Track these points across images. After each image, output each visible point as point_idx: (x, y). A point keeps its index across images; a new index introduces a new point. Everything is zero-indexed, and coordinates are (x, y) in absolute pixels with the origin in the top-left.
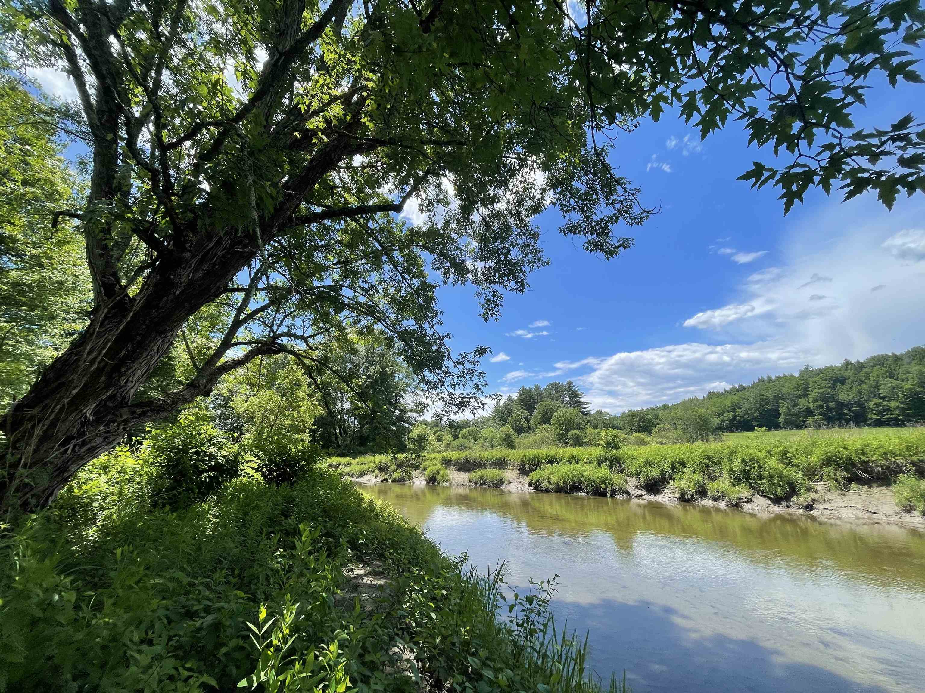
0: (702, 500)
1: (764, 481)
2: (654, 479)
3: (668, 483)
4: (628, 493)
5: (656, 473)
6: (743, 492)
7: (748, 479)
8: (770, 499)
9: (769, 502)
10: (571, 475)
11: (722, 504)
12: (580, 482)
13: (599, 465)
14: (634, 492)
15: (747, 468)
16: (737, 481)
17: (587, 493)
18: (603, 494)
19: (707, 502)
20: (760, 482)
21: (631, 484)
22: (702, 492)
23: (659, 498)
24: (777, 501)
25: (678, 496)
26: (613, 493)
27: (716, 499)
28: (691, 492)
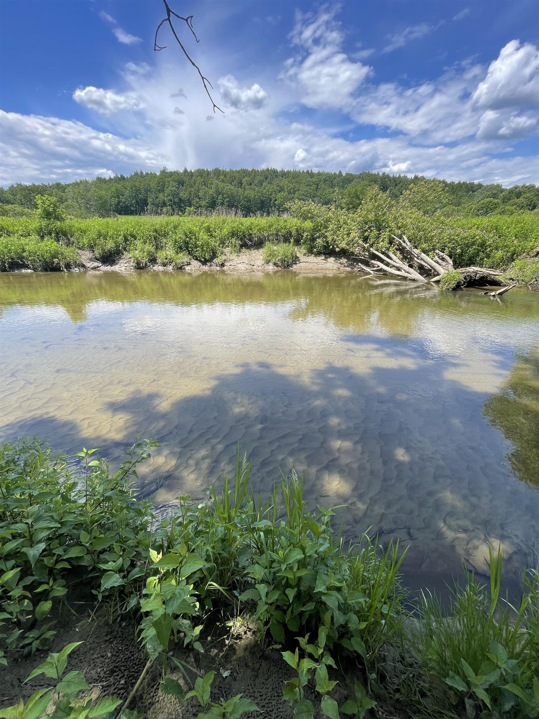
0: (153, 266)
1: (198, 249)
2: (109, 251)
3: (123, 254)
4: (83, 266)
5: (110, 245)
6: (183, 258)
7: (187, 248)
8: (200, 261)
9: (200, 264)
10: (6, 251)
11: (170, 268)
12: (22, 258)
13: (42, 237)
14: (89, 265)
15: (188, 239)
16: (180, 249)
17: (35, 269)
18: (56, 269)
19: (158, 268)
20: (195, 250)
21: (85, 257)
22: (153, 261)
23: (116, 268)
24: (204, 263)
25: (134, 264)
26: (68, 266)
27: (164, 265)
28: (145, 260)
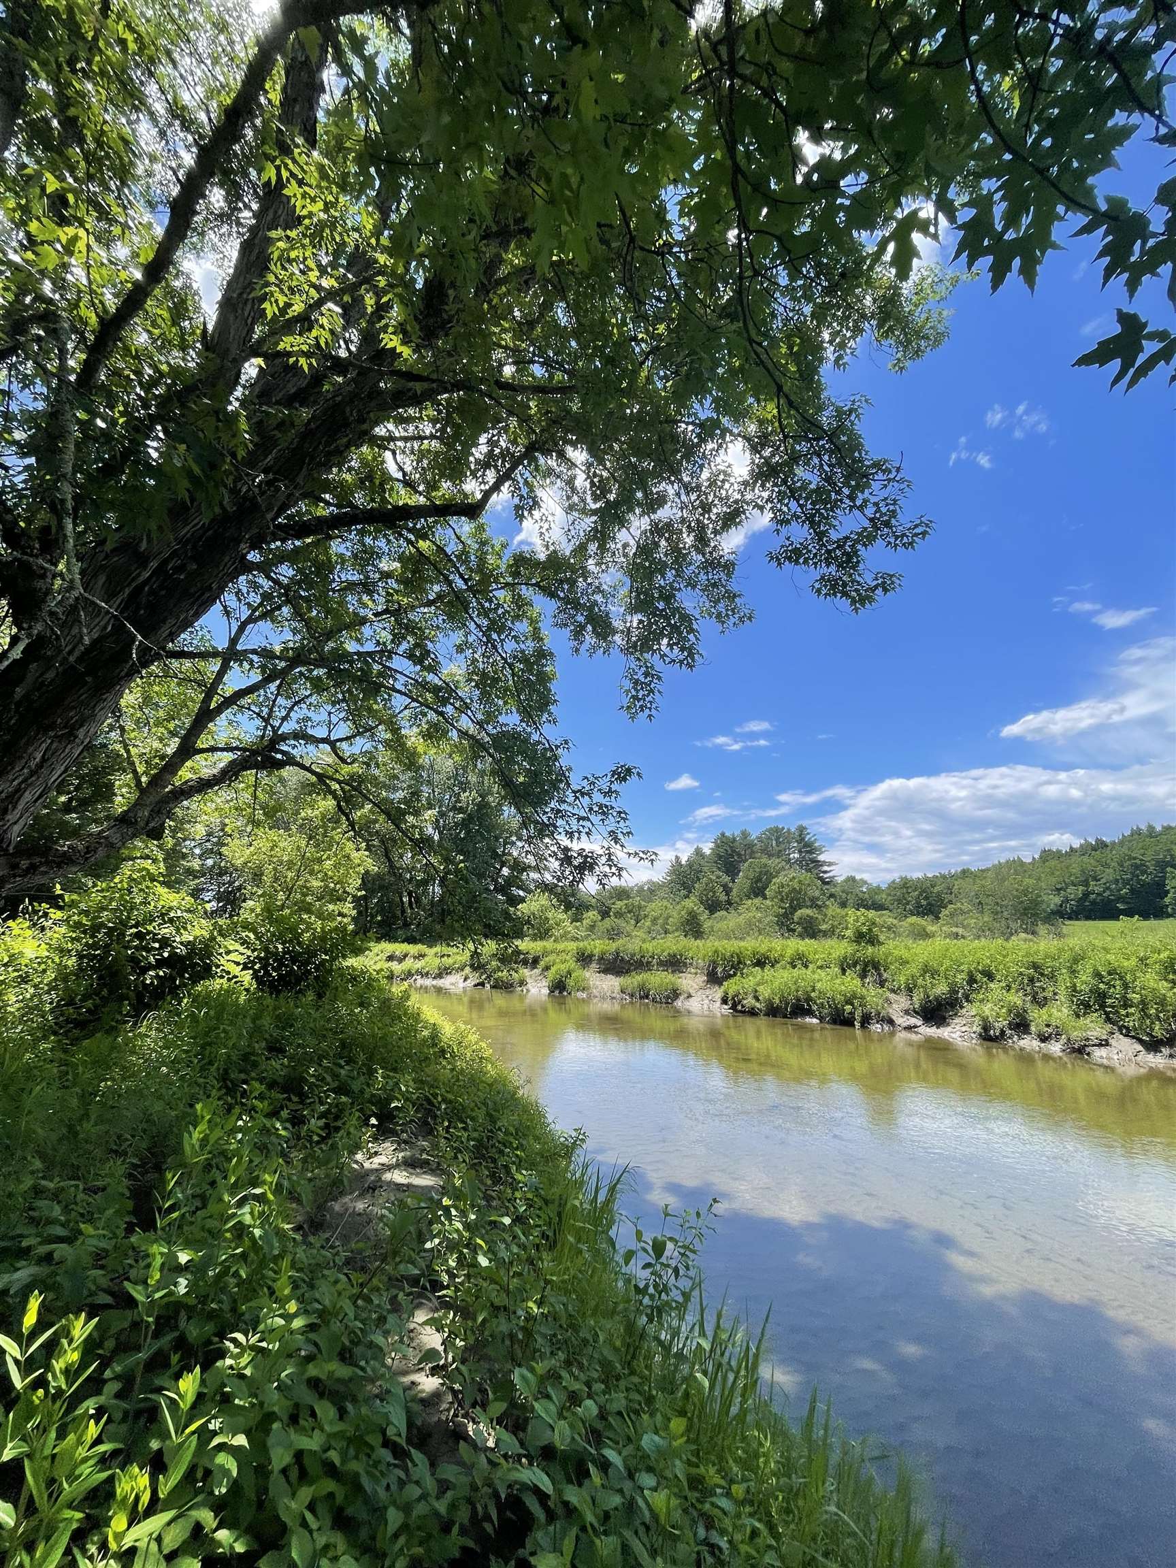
0: (1020, 1038)
1: (1132, 1010)
2: (936, 999)
3: (962, 1007)
4: (891, 1022)
5: (941, 989)
6: (1094, 1027)
7: (1103, 1006)
8: (1141, 1041)
9: (1139, 1047)
10: (793, 987)
11: (1055, 1048)
12: (809, 999)
13: (844, 971)
14: (902, 1021)
15: (1102, 986)
16: (1083, 1008)
17: (821, 1019)
18: (849, 1022)
19: (1029, 1043)
20: (1123, 1012)
21: (898, 1007)
22: (1021, 1025)
23: (944, 1033)
24: (1153, 1046)
25: (979, 1029)
26: (866, 1020)
27: (1044, 1039)
28: (1001, 1024)
